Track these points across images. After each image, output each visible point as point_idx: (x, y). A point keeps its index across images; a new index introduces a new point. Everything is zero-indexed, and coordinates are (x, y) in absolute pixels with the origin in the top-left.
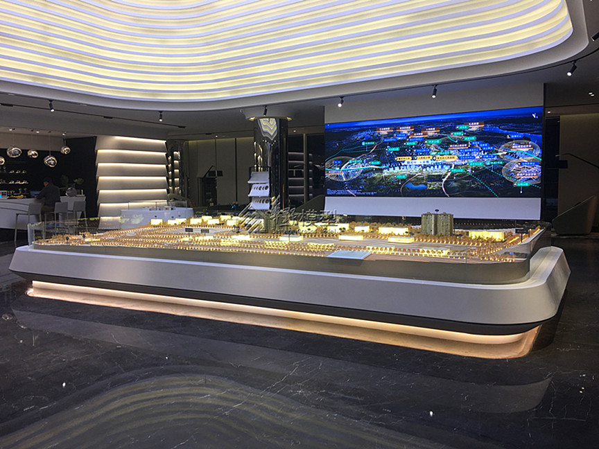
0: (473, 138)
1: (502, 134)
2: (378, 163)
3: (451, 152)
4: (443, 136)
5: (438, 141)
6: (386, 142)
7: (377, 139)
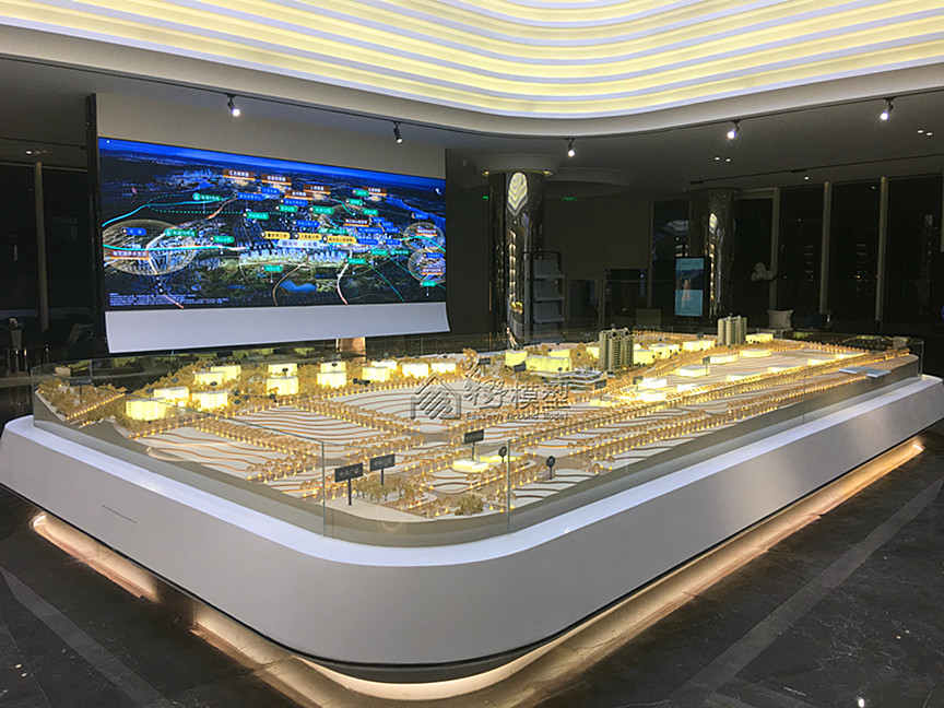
0: (375, 212)
1: (406, 211)
2: (229, 240)
3: (349, 230)
4: (336, 204)
5: (329, 211)
6: (244, 200)
7: (227, 190)
